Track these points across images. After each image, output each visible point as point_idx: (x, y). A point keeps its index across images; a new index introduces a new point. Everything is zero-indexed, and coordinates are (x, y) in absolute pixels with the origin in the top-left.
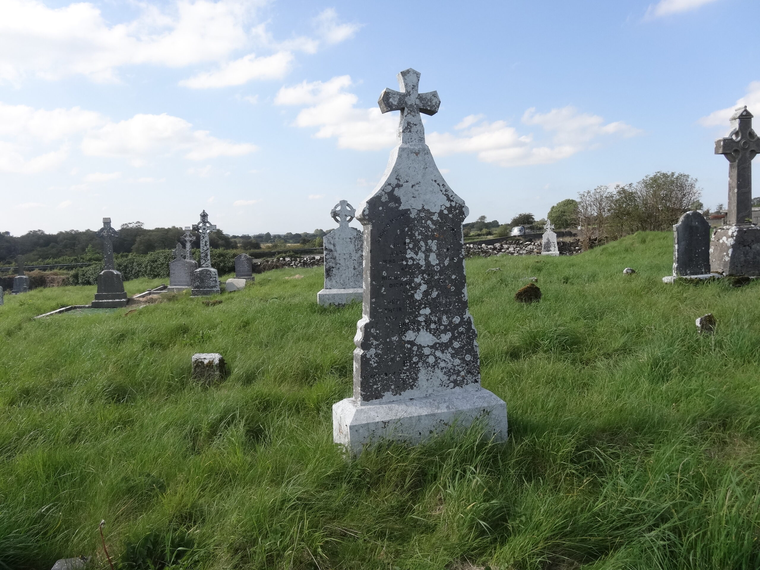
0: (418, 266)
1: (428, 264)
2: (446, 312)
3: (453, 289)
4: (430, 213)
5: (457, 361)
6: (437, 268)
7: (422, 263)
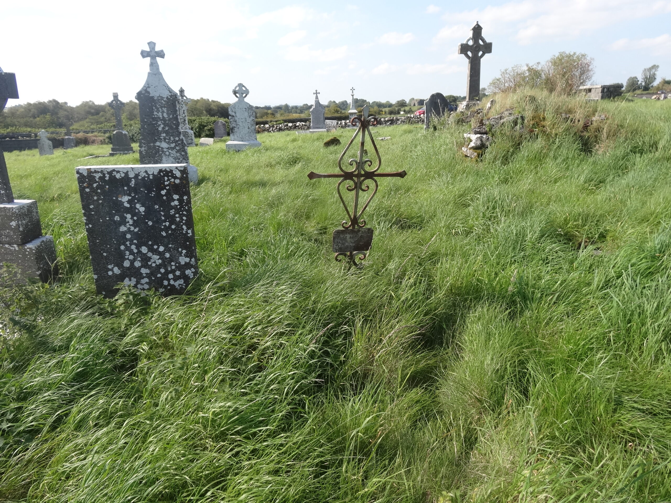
0: (159, 118)
1: (163, 117)
2: (172, 136)
3: (174, 127)
4: (162, 98)
5: (178, 154)
6: (167, 119)
7: (161, 116)
